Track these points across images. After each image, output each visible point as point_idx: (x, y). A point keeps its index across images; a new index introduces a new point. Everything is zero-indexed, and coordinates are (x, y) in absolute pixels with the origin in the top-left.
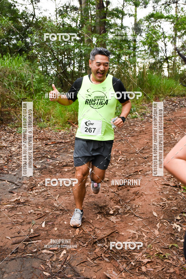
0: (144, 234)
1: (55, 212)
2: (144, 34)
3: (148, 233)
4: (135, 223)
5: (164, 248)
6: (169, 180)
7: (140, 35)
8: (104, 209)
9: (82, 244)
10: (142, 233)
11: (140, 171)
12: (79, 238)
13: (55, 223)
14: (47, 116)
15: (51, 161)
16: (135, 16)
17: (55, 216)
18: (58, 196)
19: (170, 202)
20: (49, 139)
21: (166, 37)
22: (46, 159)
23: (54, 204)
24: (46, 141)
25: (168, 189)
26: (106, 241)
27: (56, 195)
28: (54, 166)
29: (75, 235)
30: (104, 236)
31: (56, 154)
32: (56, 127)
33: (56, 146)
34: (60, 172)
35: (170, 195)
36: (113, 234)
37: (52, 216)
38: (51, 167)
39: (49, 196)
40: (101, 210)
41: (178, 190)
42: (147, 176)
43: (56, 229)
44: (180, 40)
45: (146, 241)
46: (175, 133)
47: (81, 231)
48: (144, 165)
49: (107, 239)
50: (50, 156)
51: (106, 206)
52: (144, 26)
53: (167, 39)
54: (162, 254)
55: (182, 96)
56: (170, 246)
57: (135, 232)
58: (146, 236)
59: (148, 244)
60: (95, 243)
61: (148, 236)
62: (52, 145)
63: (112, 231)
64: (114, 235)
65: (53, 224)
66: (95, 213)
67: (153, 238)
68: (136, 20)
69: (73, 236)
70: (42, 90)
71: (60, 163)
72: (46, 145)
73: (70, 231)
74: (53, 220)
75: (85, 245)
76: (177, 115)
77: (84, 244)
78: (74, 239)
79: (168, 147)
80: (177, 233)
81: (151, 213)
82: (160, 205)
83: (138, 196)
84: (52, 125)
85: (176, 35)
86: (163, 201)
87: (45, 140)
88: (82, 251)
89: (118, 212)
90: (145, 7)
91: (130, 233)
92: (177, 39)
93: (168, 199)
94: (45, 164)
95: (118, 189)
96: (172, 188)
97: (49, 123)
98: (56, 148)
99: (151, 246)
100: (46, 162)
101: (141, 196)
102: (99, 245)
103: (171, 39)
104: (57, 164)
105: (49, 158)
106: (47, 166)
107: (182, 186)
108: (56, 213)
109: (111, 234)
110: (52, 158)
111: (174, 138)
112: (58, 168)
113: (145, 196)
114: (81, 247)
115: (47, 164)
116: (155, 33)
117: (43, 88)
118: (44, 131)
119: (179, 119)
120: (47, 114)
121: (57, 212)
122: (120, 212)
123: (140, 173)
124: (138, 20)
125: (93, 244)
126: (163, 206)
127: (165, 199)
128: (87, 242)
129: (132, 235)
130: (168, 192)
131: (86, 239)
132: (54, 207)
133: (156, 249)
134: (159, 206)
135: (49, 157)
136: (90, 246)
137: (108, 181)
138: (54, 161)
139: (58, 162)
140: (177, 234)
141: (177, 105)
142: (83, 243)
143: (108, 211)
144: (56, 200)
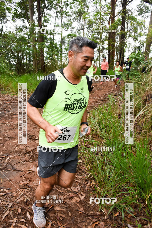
2: (66, 45)
7: (65, 45)
8: (33, 137)
9: (18, 154)
12: (17, 151)
14: (7, 88)
15: (7, 112)
16: (62, 34)
18: (8, 131)
20: (7, 100)
24: (5, 101)
26: (31, 152)
27: (7, 130)
28: (8, 115)
29: (15, 150)
30: (31, 150)
31: (10, 109)
32: (12, 94)
33: (11, 104)
34: (11, 118)
38: (6, 115)
39: (3, 130)
40: (31, 137)
43: (5, 147)
47: (19, 148)
50: (6, 109)
51: (34, 135)
52: (67, 40)
60: (26, 153)
62: (8, 104)
65: (3, 145)
66: (27, 139)
68: (62, 36)
70: (5, 73)
71: (12, 113)
72: (5, 103)
73: (13, 148)
74: (4, 143)
75: (20, 155)
77: (20, 154)
78: (15, 152)
84: (10, 92)
88: (18, 158)
90: (67, 30)
94: (3, 114)
97: (8, 91)
98: (11, 105)
100: (4, 113)
102: (28, 154)
104: (10, 114)
105: (5, 111)
106: (4, 115)
108: (6, 140)
109: (35, 149)
110: (7, 111)
112: (10, 116)
114: (17, 156)
115: (4, 114)
118: (4, 96)
124: (63, 37)
125: (24, 154)
131: (21, 152)
132: (5, 136)
136: (22, 155)
138: (9, 112)
139: (11, 113)
142: (19, 154)
143: (35, 137)
144: (7, 133)
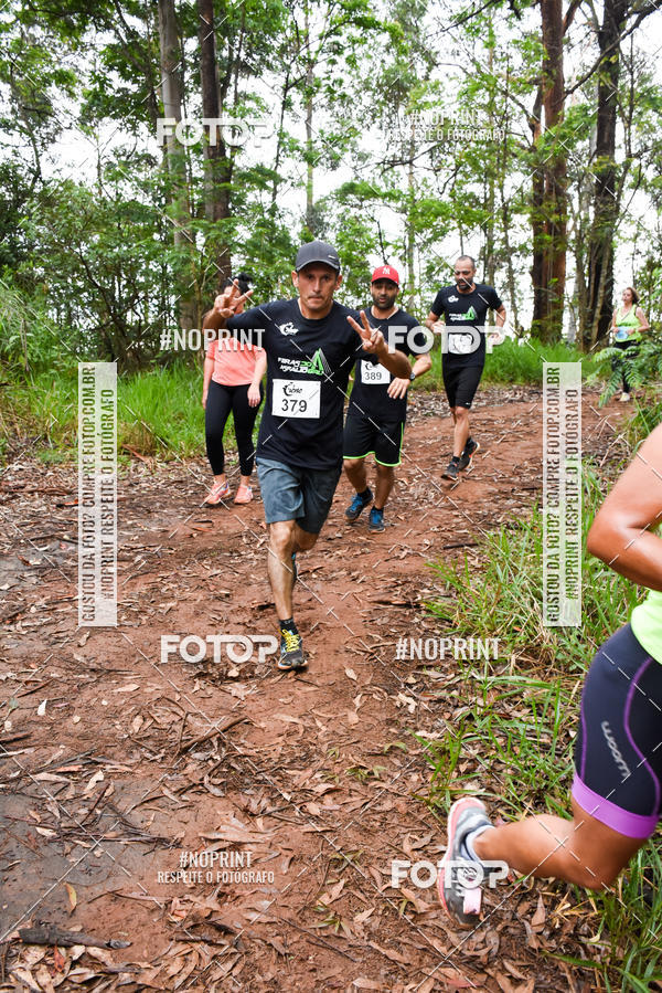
0: (319, 724)
1: (75, 676)
3: (330, 720)
4: (297, 698)
5: (370, 755)
6: (391, 592)
9: (148, 755)
10: (314, 722)
11: (315, 571)
12: (140, 739)
13: (75, 704)
14: (64, 435)
16: (309, 187)
17: (75, 687)
18: (85, 636)
19: (390, 643)
20: (69, 492)
21: (388, 244)
22: (58, 542)
23: (75, 656)
24: (61, 498)
25: (387, 613)
26: (216, 744)
27: (81, 634)
29: (131, 732)
30: (211, 732)
35: (391, 626)
36: (237, 726)
37: (67, 687)
38: (70, 562)
39: (61, 635)
40: (205, 668)
41: (412, 615)
42: (333, 583)
43: (76, 719)
44: (422, 256)
45: (325, 739)
46: (410, 478)
47: (149, 723)
48: (326, 557)
49: (219, 739)
50: (68, 535)
52: (332, 215)
53: (389, 250)
54: (365, 768)
55: (427, 389)
56: (386, 749)
57: (296, 720)
58: (324, 729)
59: (330, 746)
60: (185, 751)
61: (331, 729)
62: (77, 508)
63: (233, 720)
64: (238, 728)
65: (69, 708)
66: (187, 676)
67: (342, 733)
68: (310, 197)
69: (126, 736)
70: (54, 366)
72: (60, 506)
73: (117, 722)
74: (70, 697)
75: (157, 757)
76: (416, 435)
77: (155, 754)
78: (129, 743)
79: (391, 512)
80: (406, 716)
81: (341, 670)
82: (366, 652)
83: (308, 632)
85: (412, 240)
86: (373, 642)
87: (58, 495)
88: (148, 773)
89: (253, 673)
91: (283, 722)
92: (416, 251)
93: (387, 637)
94: (55, 555)
95: (255, 616)
96: (397, 609)
97: (70, 450)
99: (337, 753)
100: (57, 552)
101: (317, 632)
102: (199, 756)
103: (401, 251)
105: (65, 540)
106: (60, 560)
107: (423, 605)
108: (78, 680)
109: (230, 726)
110: (75, 540)
111: (407, 489)
113: (326, 632)
114: (145, 762)
115: (61, 555)
116: (359, 233)
117: (56, 359)
118: (54, 472)
119: (420, 443)
120: (64, 429)
121: (82, 676)
122: (257, 672)
123: (314, 576)
124: (314, 201)
125: (179, 754)
126: (372, 654)
127: (378, 637)
128: (163, 750)
129: (287, 728)
130: (386, 620)
131: (160, 744)
132: (76, 663)
133: (350, 758)
134: (362, 654)
135: (66, 537)
136: (170, 759)
137: (227, 596)
140: (405, 719)
141: (416, 409)
142: (151, 752)
143: (225, 669)
144: (79, 646)
